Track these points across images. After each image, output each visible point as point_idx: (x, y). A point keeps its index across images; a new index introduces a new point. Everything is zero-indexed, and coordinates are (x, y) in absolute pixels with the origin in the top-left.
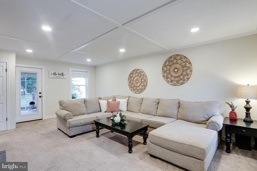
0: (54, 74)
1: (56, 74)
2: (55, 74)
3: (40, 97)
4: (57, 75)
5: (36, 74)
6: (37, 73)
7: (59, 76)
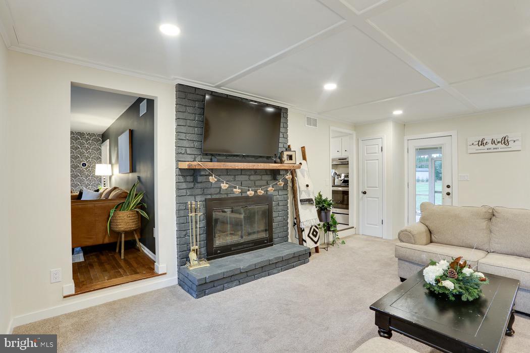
0: (480, 143)
1: (485, 142)
2: (482, 143)
3: (448, 194)
4: (490, 145)
5: (441, 148)
6: (442, 146)
7: (494, 146)
